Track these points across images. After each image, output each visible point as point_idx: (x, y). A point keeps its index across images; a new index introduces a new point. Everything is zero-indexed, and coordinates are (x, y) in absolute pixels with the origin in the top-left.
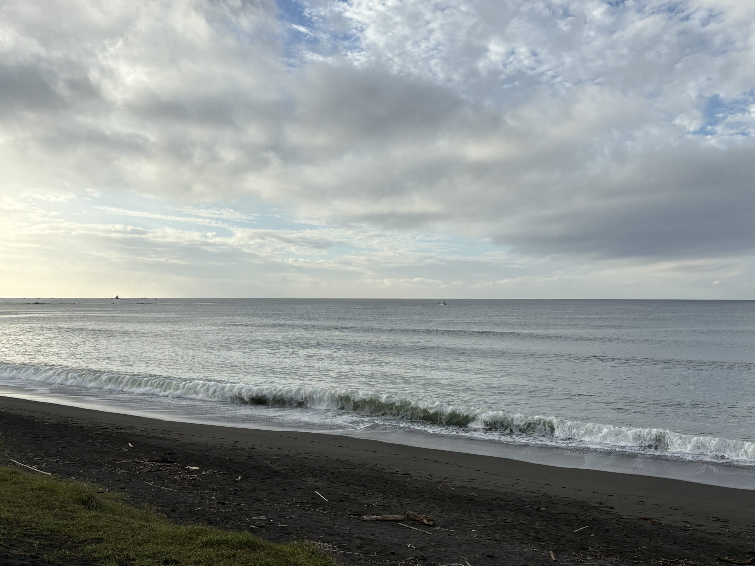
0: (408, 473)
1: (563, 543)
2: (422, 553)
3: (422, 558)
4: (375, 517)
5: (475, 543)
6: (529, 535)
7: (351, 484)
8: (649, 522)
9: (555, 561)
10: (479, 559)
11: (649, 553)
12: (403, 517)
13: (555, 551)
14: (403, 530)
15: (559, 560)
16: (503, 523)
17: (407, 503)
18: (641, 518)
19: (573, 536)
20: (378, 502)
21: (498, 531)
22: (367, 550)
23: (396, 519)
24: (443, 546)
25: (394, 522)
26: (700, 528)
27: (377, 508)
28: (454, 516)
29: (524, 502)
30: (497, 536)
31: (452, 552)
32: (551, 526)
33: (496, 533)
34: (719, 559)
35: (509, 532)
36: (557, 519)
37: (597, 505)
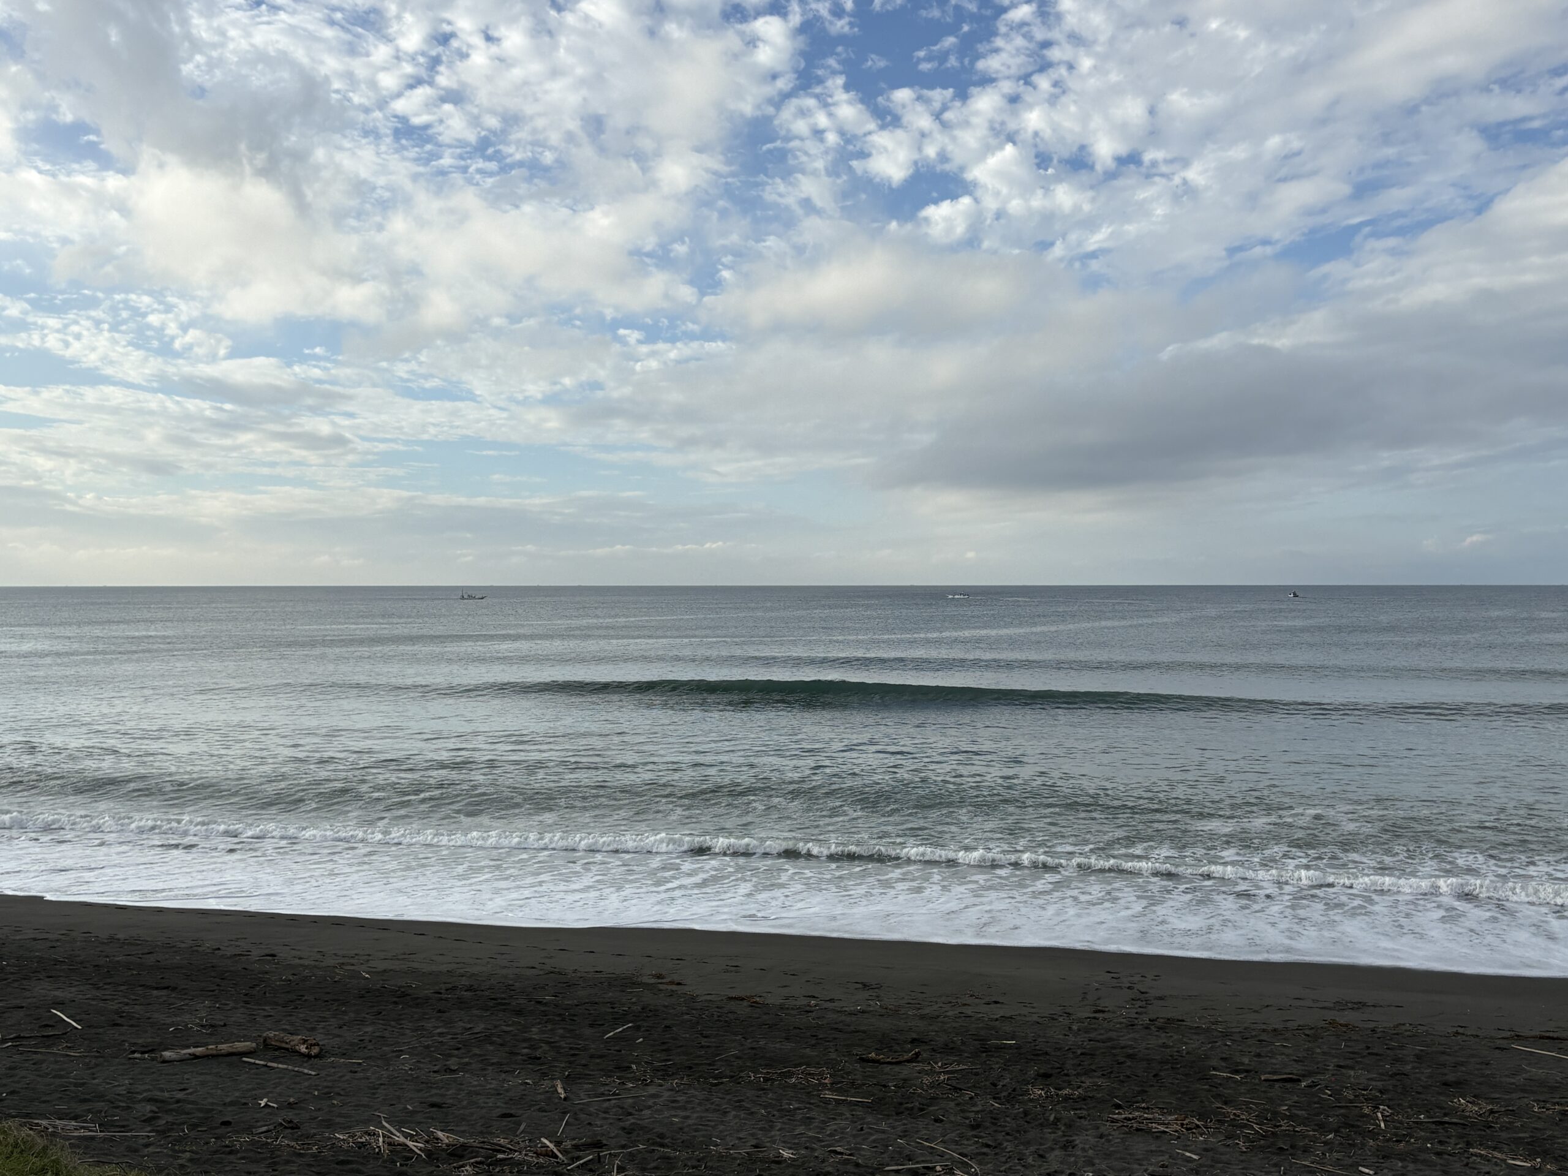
0: (272, 952)
1: (583, 1062)
2: (290, 1115)
3: (290, 1125)
4: (192, 1050)
5: (406, 1080)
6: (518, 1054)
7: (141, 986)
8: (745, 1003)
9: (565, 1099)
10: (413, 1113)
11: (740, 1062)
12: (254, 1045)
13: (568, 1081)
14: (253, 1071)
15: (572, 1096)
16: (466, 1036)
17: (266, 1014)
18: (731, 998)
19: (602, 1046)
20: (201, 1019)
21: (456, 1052)
22: (167, 1122)
23: (240, 1050)
24: (339, 1094)
25: (234, 1058)
26: (833, 1004)
27: (198, 1031)
28: (367, 1032)
29: (512, 988)
30: (453, 1063)
31: (356, 1106)
32: (561, 1031)
33: (451, 1056)
34: (861, 1059)
35: (477, 1051)
36: (575, 1015)
37: (653, 981)
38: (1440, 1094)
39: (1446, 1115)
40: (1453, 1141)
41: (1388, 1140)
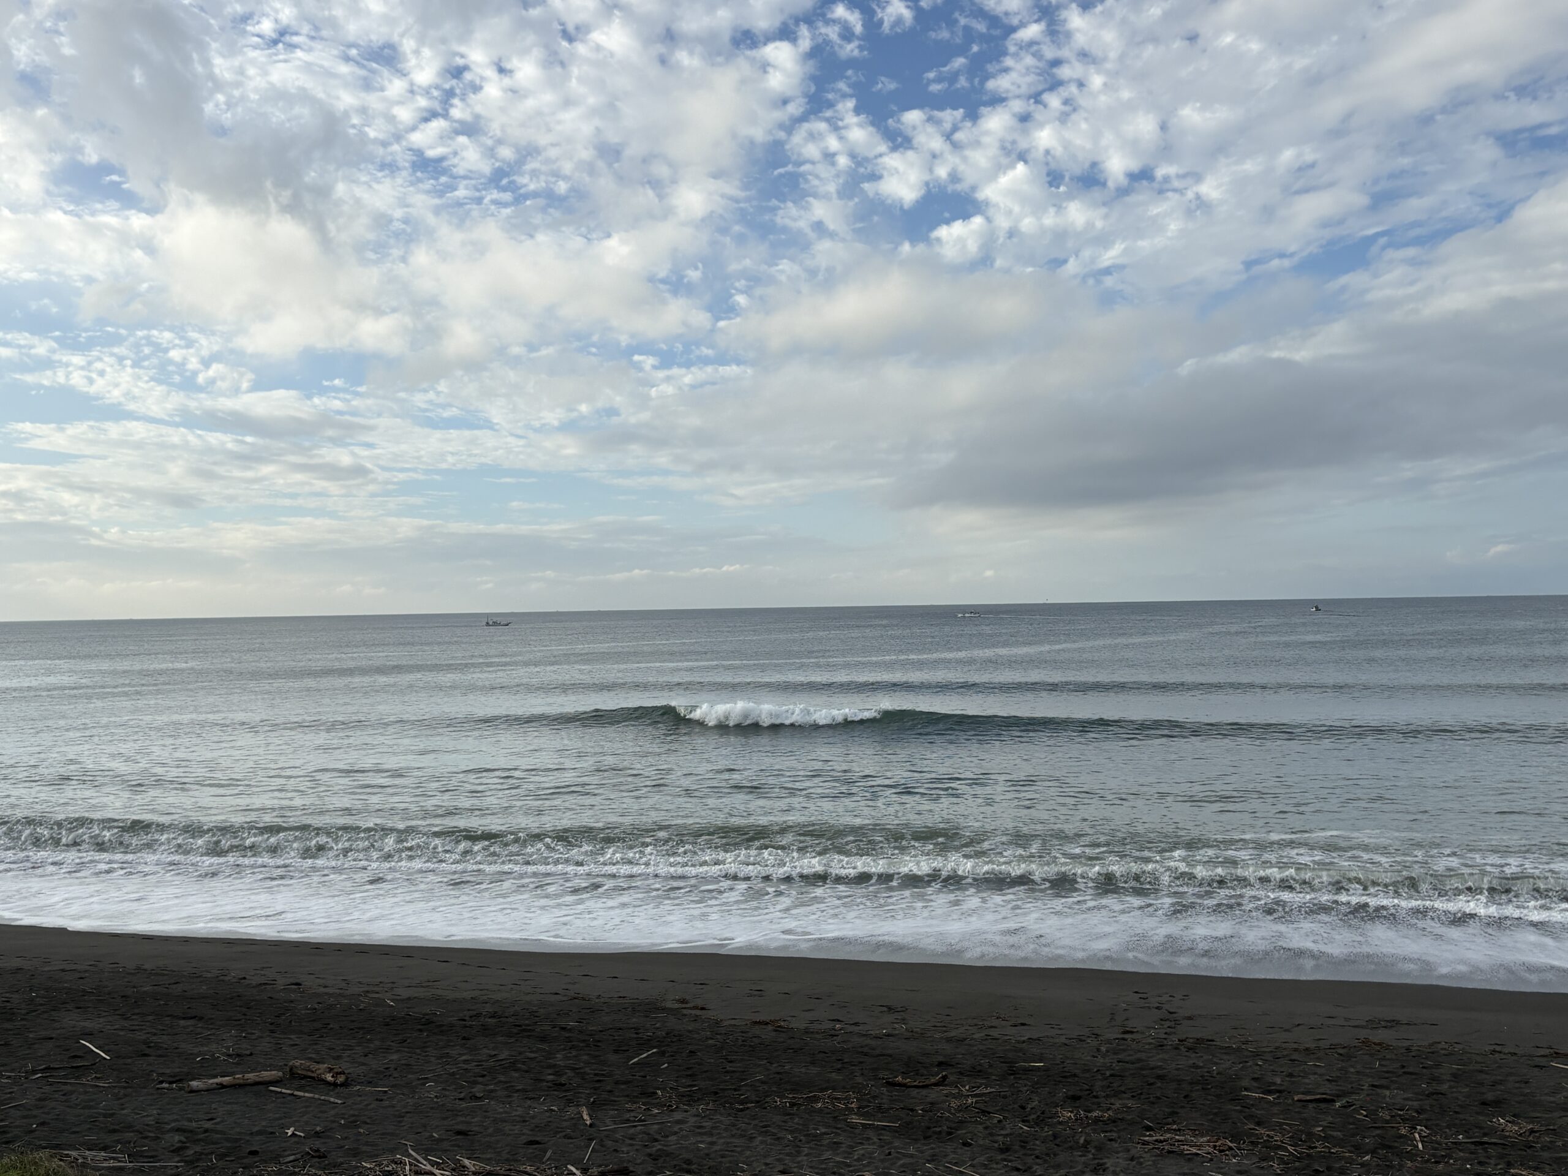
0: (297, 981)
1: (608, 1088)
2: (317, 1144)
3: (317, 1154)
4: (219, 1080)
5: (432, 1108)
6: (544, 1080)
7: (169, 1016)
8: (770, 1028)
9: (591, 1125)
10: (440, 1140)
11: (766, 1087)
12: (280, 1074)
13: (593, 1107)
14: (279, 1100)
15: (597, 1123)
16: (491, 1063)
17: (292, 1042)
18: (756, 1023)
19: (627, 1072)
20: (228, 1048)
21: (480, 1079)
22: (196, 1152)
23: (266, 1079)
24: (366, 1123)
25: (261, 1087)
26: (857, 1028)
27: (224, 1060)
28: (392, 1060)
29: (536, 1014)
30: (478, 1090)
31: (383, 1134)
32: (585, 1057)
33: (476, 1083)
34: (888, 1083)
35: (502, 1078)
36: (599, 1041)
37: (677, 1006)
38: (1478, 1113)
39: (1485, 1135)
40: (1492, 1161)
41: (1428, 1161)
